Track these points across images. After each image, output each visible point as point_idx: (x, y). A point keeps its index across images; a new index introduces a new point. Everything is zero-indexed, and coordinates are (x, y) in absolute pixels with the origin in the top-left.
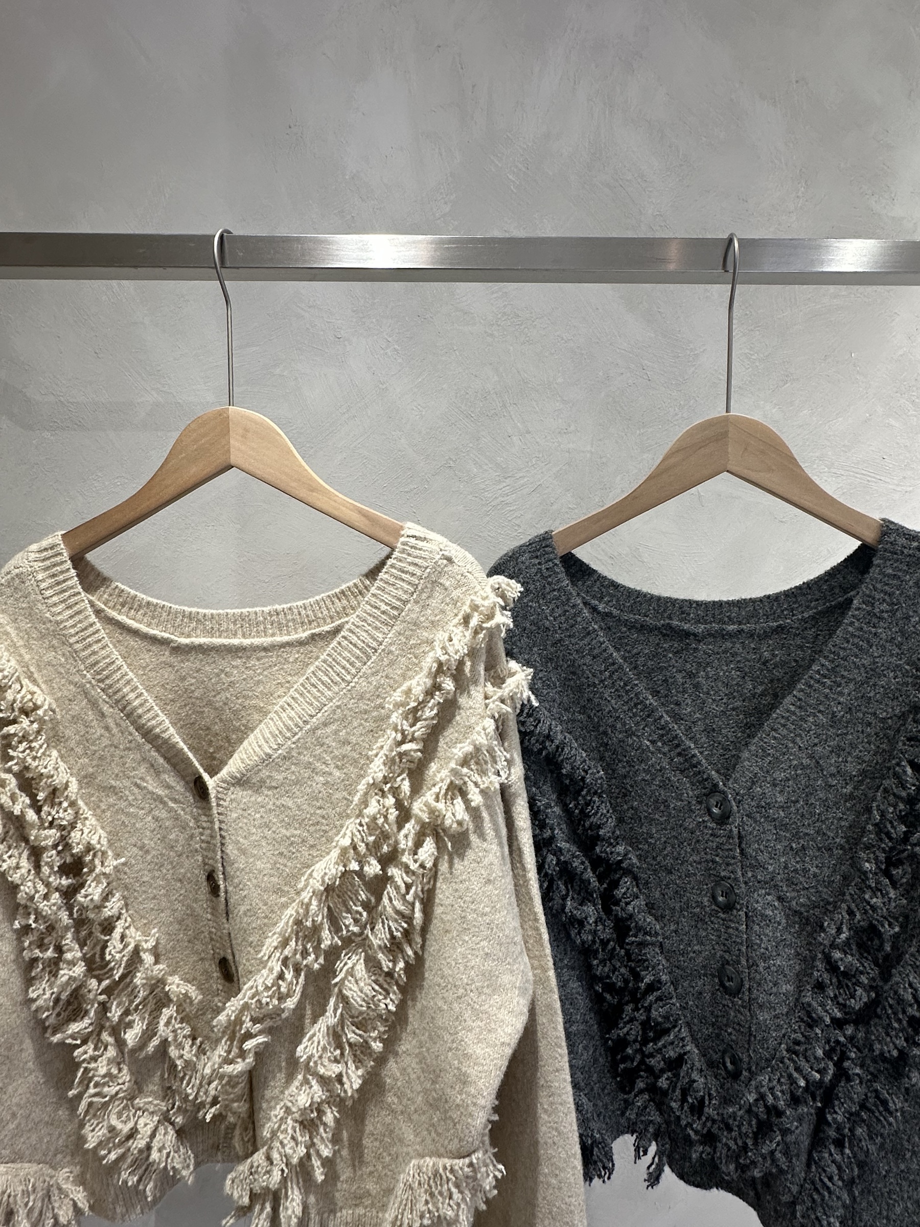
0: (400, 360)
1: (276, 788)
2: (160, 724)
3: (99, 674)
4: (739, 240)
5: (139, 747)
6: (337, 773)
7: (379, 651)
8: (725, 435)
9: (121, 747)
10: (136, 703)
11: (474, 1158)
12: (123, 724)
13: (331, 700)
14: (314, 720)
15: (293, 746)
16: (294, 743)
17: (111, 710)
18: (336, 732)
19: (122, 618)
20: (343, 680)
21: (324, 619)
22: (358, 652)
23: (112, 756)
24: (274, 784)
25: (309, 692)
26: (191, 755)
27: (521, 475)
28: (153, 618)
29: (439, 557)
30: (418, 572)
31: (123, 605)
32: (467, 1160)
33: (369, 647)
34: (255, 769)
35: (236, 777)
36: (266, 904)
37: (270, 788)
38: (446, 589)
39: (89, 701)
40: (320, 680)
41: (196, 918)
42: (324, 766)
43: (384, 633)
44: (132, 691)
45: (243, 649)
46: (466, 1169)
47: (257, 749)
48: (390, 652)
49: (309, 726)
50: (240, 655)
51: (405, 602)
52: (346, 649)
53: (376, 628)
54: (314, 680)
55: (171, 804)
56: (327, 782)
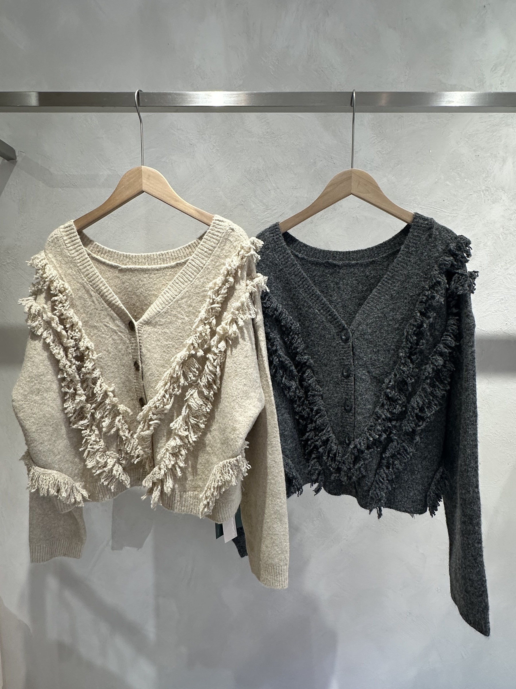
0: (219, 155)
1: (162, 325)
2: (115, 299)
3: (89, 279)
4: (356, 93)
5: (106, 309)
6: (187, 319)
7: (204, 268)
8: (350, 178)
9: (99, 309)
10: (105, 291)
11: (238, 457)
12: (99, 299)
13: (184, 289)
14: (177, 297)
15: (169, 308)
16: (169, 307)
17: (95, 294)
18: (186, 302)
19: (98, 257)
20: (189, 280)
21: (181, 257)
22: (195, 268)
23: (95, 313)
24: (161, 323)
25: (175, 286)
26: (127, 312)
27: (274, 208)
28: (111, 257)
29: (229, 228)
30: (220, 235)
31: (99, 252)
32: (235, 458)
33: (200, 266)
34: (154, 317)
35: (146, 321)
36: (158, 371)
37: (159, 325)
38: (231, 242)
39: (86, 290)
40: (180, 281)
41: (129, 381)
42: (181, 316)
43: (206, 261)
44: (103, 286)
45: (149, 270)
46: (235, 461)
47: (154, 309)
48: (208, 268)
49: (175, 300)
50: (147, 272)
51: (214, 248)
52: (190, 268)
53: (203, 259)
54: (177, 281)
55: (119, 333)
56: (183, 322)
